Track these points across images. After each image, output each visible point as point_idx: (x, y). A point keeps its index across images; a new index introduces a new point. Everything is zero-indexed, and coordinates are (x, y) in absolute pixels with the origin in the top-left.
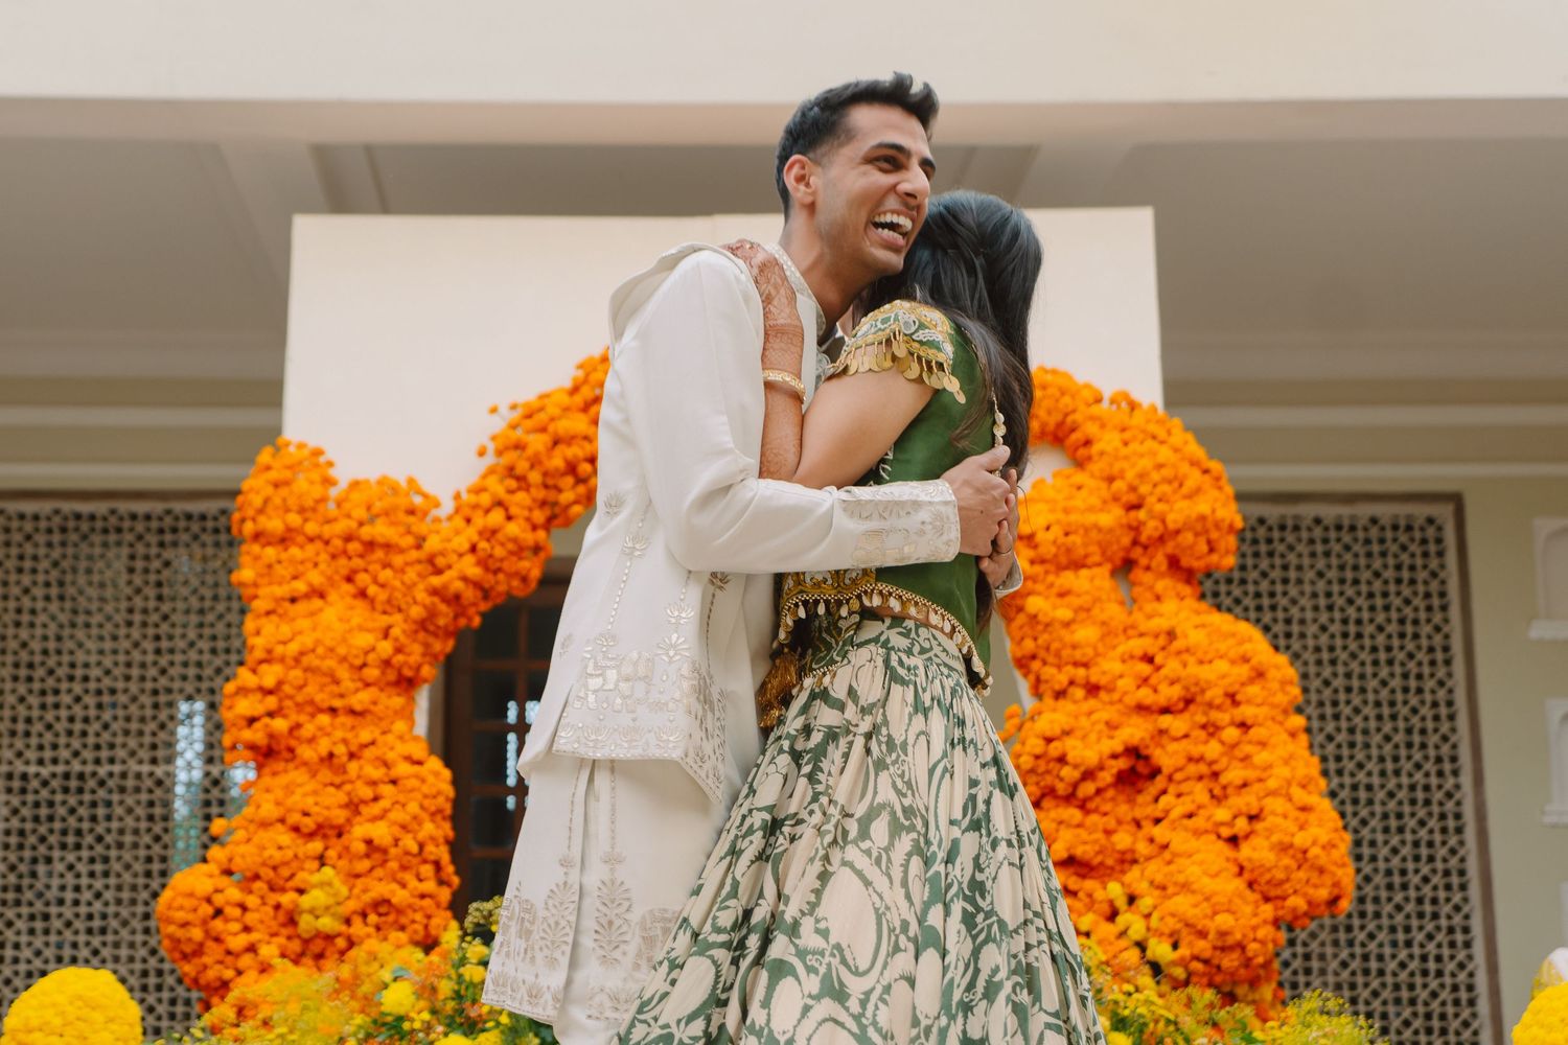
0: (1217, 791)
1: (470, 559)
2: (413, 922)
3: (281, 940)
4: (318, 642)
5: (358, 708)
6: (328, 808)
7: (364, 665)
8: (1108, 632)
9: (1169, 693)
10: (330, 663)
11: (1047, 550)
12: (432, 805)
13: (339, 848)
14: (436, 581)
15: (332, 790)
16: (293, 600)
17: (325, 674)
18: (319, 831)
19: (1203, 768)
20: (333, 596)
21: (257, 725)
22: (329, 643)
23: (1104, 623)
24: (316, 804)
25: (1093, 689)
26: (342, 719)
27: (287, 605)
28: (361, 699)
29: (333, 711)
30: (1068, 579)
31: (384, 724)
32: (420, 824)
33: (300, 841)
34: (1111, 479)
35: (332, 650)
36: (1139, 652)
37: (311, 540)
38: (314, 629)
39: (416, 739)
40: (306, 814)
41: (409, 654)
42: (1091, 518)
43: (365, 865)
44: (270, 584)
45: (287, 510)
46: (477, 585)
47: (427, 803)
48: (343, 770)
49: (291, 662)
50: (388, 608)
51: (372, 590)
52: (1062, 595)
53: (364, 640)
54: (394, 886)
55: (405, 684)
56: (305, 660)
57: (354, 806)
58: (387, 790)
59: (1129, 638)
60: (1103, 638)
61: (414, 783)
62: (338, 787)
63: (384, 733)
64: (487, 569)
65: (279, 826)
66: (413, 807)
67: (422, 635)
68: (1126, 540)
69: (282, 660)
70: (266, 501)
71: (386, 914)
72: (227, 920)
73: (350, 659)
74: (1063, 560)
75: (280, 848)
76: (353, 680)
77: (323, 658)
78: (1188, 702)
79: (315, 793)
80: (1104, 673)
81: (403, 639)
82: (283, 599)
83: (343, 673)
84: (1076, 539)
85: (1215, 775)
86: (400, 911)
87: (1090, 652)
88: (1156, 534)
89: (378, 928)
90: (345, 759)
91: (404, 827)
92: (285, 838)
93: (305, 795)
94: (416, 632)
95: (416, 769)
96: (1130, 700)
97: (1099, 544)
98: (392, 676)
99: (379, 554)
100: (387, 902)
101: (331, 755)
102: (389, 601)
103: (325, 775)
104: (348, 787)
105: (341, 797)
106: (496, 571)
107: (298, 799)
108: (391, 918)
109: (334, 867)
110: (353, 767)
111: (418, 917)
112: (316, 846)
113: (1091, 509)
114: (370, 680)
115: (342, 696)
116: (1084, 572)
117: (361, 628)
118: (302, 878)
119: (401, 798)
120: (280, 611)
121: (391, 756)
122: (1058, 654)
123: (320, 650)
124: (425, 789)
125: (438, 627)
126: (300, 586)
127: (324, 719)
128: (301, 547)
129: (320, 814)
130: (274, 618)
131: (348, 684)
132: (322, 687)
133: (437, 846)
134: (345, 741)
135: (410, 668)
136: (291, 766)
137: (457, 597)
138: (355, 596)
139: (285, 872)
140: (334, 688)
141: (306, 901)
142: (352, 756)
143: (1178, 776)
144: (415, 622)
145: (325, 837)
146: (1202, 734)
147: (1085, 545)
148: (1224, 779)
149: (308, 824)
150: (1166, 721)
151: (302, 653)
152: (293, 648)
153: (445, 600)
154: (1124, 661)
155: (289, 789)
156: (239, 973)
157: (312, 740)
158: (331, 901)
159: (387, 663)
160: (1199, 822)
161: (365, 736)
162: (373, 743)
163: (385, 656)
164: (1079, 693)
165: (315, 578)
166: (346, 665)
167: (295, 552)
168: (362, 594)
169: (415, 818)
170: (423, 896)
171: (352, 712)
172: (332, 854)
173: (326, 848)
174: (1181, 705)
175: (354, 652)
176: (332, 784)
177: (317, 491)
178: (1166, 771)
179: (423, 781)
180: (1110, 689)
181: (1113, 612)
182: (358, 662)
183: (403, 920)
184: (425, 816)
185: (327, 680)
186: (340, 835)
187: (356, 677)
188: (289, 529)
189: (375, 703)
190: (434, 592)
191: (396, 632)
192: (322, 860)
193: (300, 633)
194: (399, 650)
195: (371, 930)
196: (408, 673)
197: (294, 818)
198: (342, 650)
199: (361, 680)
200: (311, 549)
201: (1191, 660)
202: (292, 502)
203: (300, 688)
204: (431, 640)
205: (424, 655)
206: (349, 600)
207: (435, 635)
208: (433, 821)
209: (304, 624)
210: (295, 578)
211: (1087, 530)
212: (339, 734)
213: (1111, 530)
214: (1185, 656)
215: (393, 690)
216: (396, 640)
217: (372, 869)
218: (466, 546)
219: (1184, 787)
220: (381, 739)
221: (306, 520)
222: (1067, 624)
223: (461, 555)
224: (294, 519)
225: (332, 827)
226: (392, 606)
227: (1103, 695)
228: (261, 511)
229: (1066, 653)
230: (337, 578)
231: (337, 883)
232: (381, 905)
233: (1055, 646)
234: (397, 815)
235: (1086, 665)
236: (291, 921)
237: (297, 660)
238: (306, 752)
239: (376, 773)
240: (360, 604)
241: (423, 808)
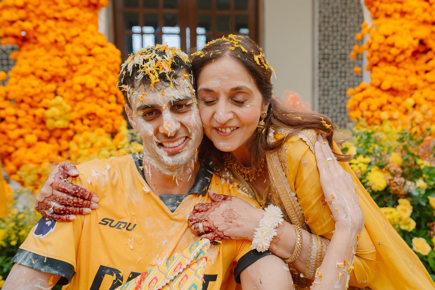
2: (107, 123)
3: (38, 132)
5: (69, 17)
6: (57, 67)
12: (112, 67)
13: (64, 87)
15: (58, 59)
18: (53, 79)
21: (15, 25)
24: (51, 65)
25: (403, 13)
26: (62, 23)
28: (70, 13)
29: (56, 19)
31: (83, 27)
32: (107, 76)
33: (43, 84)
39: (100, 34)
40: (45, 70)
43: (80, 96)
47: (111, 66)
48: (62, 49)
54: (97, 107)
55: (92, 7)
57: (70, 67)
58: (87, 59)
61: (103, 56)
62: (61, 57)
63: (84, 30)
65: (32, 77)
66: (104, 68)
71: (93, 119)
72: (8, 123)
75: (33, 87)
76: (65, 3)
79: (49, 60)
80: (409, 6)
86: (100, 119)
89: (89, 126)
90: (63, 43)
91: (100, 78)
92: (36, 82)
93: (44, 61)
95: (102, 49)
96: (421, 19)
98: (85, 2)
100: (94, 114)
101: (56, 41)
103: (54, 51)
104: (66, 58)
105: (63, 62)
107: (41, 63)
108: (96, 121)
109: (62, 96)
110: (68, 47)
111: (109, 120)
112: (52, 86)
114: (74, 4)
115: (59, 11)
118: (45, 102)
119: (98, 64)
121: (88, 42)
124: (109, 60)
127: (51, 23)
129: (52, 70)
131: (63, 5)
132: (49, 6)
134: (63, 34)
136: (36, 46)
139: (37, 99)
140: (55, 7)
141: (48, 113)
142: (67, 42)
145: (57, 81)
149: (47, 75)
155: (36, 58)
156: (16, 149)
157: (46, 33)
158: (62, 113)
161: (74, 31)
162: (78, 35)
164: (397, 16)
169: (105, 73)
170: (111, 111)
171: (66, 20)
172: (60, 90)
173: (57, 87)
176: (58, 56)
179: (107, 55)
180: (410, 14)
183: (102, 122)
184: (109, 73)
186: (64, 81)
189: (77, 15)
192: (56, 93)
195: (86, 127)
197: (40, 72)
199: (69, 3)
203: (37, 6)
208: (112, 75)
212: (60, 31)
215: (86, 9)
217: (84, 98)
220: (82, 34)
225: (60, 77)
227: (408, 17)
231: (65, 104)
232: (91, 115)
234: (96, 72)
235: (401, 3)
236: (43, 122)
238: (42, 39)
239: (82, 51)
241: (108, 68)
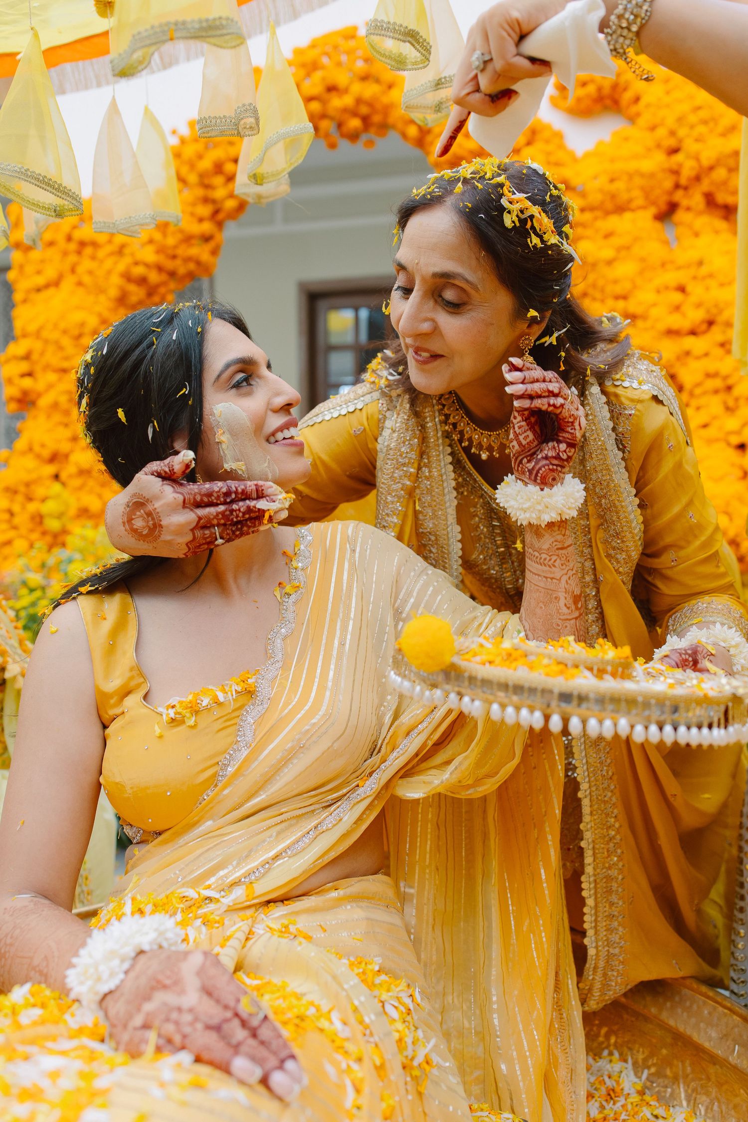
0: (731, 403)
8: (646, 267)
9: (694, 316)
11: (595, 198)
19: (718, 383)
23: (643, 260)
30: (614, 222)
34: (653, 128)
36: (673, 283)
42: (633, 165)
52: (608, 236)
59: (666, 271)
60: (641, 272)
68: (668, 184)
74: (609, 206)
78: (711, 323)
84: (620, 185)
85: (729, 388)
87: (627, 285)
88: (693, 173)
96: (662, 326)
97: (643, 189)
113: (636, 157)
116: (628, 216)
122: (602, 291)
143: (698, 391)
146: (719, 352)
147: (629, 190)
148: (736, 392)
150: (689, 342)
154: (659, 292)
160: (712, 432)
174: (704, 327)
181: (653, 249)
201: (713, 283)
211: (630, 176)
213: (652, 175)
214: (709, 281)
219: (703, 401)
222: (610, 263)
229: (610, 289)
233: (601, 283)
235: (625, 297)
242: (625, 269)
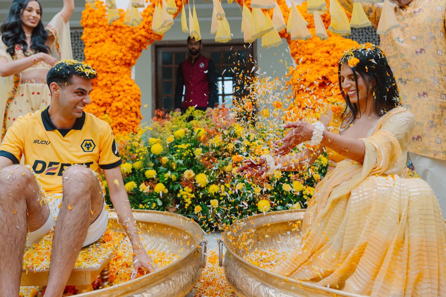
1: (143, 30)
2: (129, 128)
4: (102, 54)
5: (114, 71)
6: (106, 98)
7: (115, 60)
8: (317, 45)
10: (106, 59)
13: (110, 109)
14: (133, 36)
15: (107, 93)
16: (96, 43)
17: (105, 62)
18: (104, 105)
20: (107, 41)
22: (105, 54)
23: (316, 43)
24: (103, 97)
25: (312, 61)
26: (110, 74)
27: (94, 44)
28: (115, 69)
29: (107, 72)
31: (121, 76)
32: (131, 102)
33: (99, 107)
35: (106, 56)
36: (325, 51)
37: (101, 26)
38: (101, 50)
39: (131, 80)
40: (100, 100)
41: (128, 57)
43: (116, 113)
44: (90, 38)
45: (94, 18)
46: (146, 37)
47: (133, 96)
48: (109, 88)
49: (95, 59)
50: (121, 44)
51: (117, 39)
53: (115, 53)
54: (124, 119)
55: (127, 65)
56: (99, 59)
57: (113, 98)
58: (122, 93)
59: (322, 47)
60: (315, 47)
61: (129, 91)
62: (109, 93)
63: (122, 78)
64: (148, 33)
65: (94, 104)
66: (129, 98)
67: (131, 51)
69: (93, 59)
70: (88, 16)
71: (122, 126)
73: (111, 58)
75: (94, 109)
77: (103, 58)
79: (102, 94)
80: (316, 56)
81: (125, 52)
82: (93, 42)
83: (109, 62)
86: (125, 126)
87: (312, 50)
89: (120, 130)
90: (110, 85)
91: (126, 103)
92: (95, 107)
93: (100, 95)
94: (129, 50)
95: (130, 87)
96: (323, 64)
98: (123, 63)
99: (118, 29)
100: (121, 123)
101: (106, 84)
102: (121, 42)
103: (105, 89)
104: (111, 93)
105: (110, 95)
106: (151, 33)
107: (98, 96)
108: (123, 128)
109: (108, 114)
110: (113, 87)
111: (131, 127)
112: (103, 109)
114: (117, 64)
115: (109, 68)
117: (114, 50)
119: (126, 95)
120: (93, 46)
121: (123, 84)
122: (303, 52)
123: (103, 56)
124: (132, 93)
125: (135, 49)
126: (98, 39)
127: (104, 75)
128: (98, 28)
129: (104, 100)
130: (91, 48)
131: (111, 65)
132: (104, 66)
133: (136, 108)
134: (110, 80)
135: (128, 60)
136: (97, 87)
137: (140, 41)
138: (113, 41)
140: (107, 66)
142: (113, 84)
144: (129, 48)
145: (106, 106)
149: (101, 103)
151: (98, 57)
152: (96, 56)
153: (136, 41)
154: (321, 53)
155: (96, 94)
157: (102, 80)
159: (121, 59)
161: (116, 79)
162: (118, 81)
163: (121, 57)
164: (309, 62)
165: (102, 36)
166: (110, 60)
167: (96, 30)
168: (115, 41)
169: (129, 100)
170: (132, 122)
171: (112, 73)
172: (108, 111)
173: (106, 109)
175: (112, 56)
176: (107, 92)
177: (102, 13)
178: (333, 82)
179: (132, 90)
180: (317, 61)
182: (113, 59)
183: (126, 128)
184: (132, 100)
185: (105, 64)
186: (110, 106)
187: (113, 63)
188: (95, 24)
189: (119, 70)
190: (134, 39)
191: (123, 50)
192: (105, 112)
193: (98, 51)
194: (124, 55)
195: (118, 131)
196: (128, 62)
197: (97, 101)
198: (109, 56)
199: (115, 64)
200: (101, 29)
201: (340, 52)
202: (95, 16)
203: (98, 66)
204: (134, 52)
205: (132, 57)
206: (111, 42)
207: (135, 51)
208: (135, 101)
209: (98, 49)
210: (96, 37)
212: (109, 78)
214: (339, 51)
215: (124, 67)
216: (123, 52)
217: (118, 115)
218: (142, 26)
220: (120, 80)
221: (99, 21)
222: (306, 43)
223: (140, 29)
224: (95, 21)
225: (108, 104)
226: (122, 43)
227: (316, 62)
228: (87, 19)
229: (305, 51)
230: (108, 36)
231: (109, 118)
233: (303, 49)
234: (125, 100)
235: (311, 54)
237: (97, 59)
238: (100, 83)
239: (118, 89)
240: (114, 43)
241: (131, 98)
242: (311, 46)
